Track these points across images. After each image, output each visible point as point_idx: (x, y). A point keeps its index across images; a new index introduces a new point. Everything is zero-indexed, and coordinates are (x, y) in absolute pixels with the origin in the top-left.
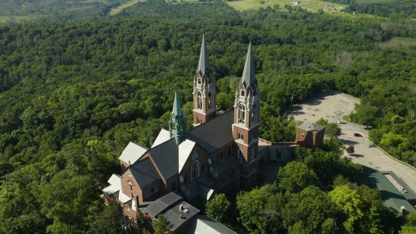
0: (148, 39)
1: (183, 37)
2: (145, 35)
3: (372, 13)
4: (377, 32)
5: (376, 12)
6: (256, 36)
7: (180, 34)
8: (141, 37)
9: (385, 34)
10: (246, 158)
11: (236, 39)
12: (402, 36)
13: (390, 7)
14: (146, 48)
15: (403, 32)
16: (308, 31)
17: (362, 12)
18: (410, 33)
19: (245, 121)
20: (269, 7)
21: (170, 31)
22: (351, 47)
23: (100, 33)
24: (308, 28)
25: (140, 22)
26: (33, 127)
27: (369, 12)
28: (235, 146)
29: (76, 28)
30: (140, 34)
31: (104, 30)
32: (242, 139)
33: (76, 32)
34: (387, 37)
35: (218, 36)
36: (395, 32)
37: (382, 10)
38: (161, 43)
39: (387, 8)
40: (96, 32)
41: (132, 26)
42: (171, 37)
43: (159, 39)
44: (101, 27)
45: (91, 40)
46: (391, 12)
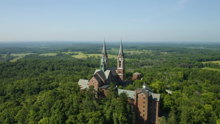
0: (43, 67)
1: (60, 65)
2: (41, 66)
3: (134, 58)
4: (138, 63)
5: (135, 58)
6: (93, 64)
7: (58, 64)
8: (39, 66)
9: (141, 64)
10: (122, 80)
11: (84, 65)
12: (148, 65)
13: (140, 56)
14: (43, 70)
15: (147, 63)
16: (112, 63)
17: (130, 58)
18: (150, 64)
19: (121, 66)
20: (91, 56)
21: (53, 63)
22: (131, 67)
23: (18, 66)
24: (112, 62)
25: (37, 61)
26: (15, 93)
27: (132, 58)
28: (118, 76)
29: (5, 64)
30: (38, 65)
31: (20, 64)
32: (121, 73)
33: (6, 65)
34: (143, 65)
35: (76, 64)
36: (145, 63)
37: (137, 57)
38: (50, 68)
39: (139, 56)
40: (16, 65)
41: (33, 62)
42: (54, 66)
43: (49, 66)
44: (17, 63)
45: (14, 68)
46: (141, 58)
